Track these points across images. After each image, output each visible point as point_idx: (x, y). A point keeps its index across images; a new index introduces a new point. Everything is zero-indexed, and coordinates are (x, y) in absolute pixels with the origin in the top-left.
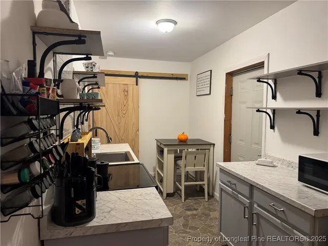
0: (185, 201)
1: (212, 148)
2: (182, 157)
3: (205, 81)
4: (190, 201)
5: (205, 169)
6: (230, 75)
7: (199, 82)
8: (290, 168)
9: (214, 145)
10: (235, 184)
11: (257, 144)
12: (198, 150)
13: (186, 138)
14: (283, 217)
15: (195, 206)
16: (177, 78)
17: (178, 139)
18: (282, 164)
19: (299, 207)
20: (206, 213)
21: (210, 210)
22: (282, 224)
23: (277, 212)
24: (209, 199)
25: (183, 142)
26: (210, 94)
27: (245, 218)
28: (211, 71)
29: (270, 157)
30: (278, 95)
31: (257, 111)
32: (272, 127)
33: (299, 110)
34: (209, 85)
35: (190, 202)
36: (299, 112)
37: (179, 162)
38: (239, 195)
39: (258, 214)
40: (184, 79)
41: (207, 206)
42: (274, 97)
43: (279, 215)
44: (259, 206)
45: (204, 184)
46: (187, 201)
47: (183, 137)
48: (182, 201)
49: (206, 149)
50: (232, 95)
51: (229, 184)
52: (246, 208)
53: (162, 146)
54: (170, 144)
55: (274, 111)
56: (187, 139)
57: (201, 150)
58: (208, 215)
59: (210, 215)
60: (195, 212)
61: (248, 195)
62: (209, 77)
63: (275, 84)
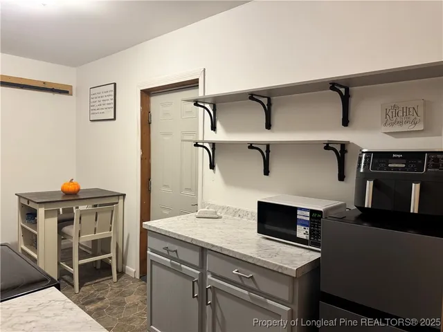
0: (80, 289)
1: (121, 201)
2: (73, 219)
3: (105, 98)
4: (88, 288)
5: (111, 234)
6: (147, 94)
7: (95, 100)
8: (237, 218)
9: (124, 195)
10: (176, 251)
11: (190, 190)
12: (95, 206)
13: (77, 189)
14: (252, 285)
15: (99, 295)
16: (53, 90)
17: (62, 190)
18: (226, 213)
19: (275, 269)
20: (119, 301)
21: (123, 294)
22: (250, 295)
23: (242, 281)
24: (118, 278)
25: (72, 195)
26: (115, 119)
27: (194, 297)
28: (115, 84)
29: (210, 205)
30: (218, 125)
31: (195, 145)
32: (212, 166)
33: (251, 144)
34: (113, 106)
35: (90, 289)
36: (251, 146)
37: (66, 229)
38: (182, 266)
39: (213, 288)
40: (66, 92)
41: (117, 290)
42: (214, 128)
43: (246, 283)
44: (214, 275)
45: (110, 258)
46: (82, 289)
47: (71, 188)
48: (74, 291)
49: (113, 204)
50: (150, 123)
51: (165, 252)
52: (195, 283)
53: (31, 205)
54: (48, 201)
55: (214, 145)
56: (79, 190)
57: (100, 205)
58: (121, 304)
59: (125, 303)
60: (100, 304)
61: (197, 263)
62: (113, 93)
63: (214, 110)
